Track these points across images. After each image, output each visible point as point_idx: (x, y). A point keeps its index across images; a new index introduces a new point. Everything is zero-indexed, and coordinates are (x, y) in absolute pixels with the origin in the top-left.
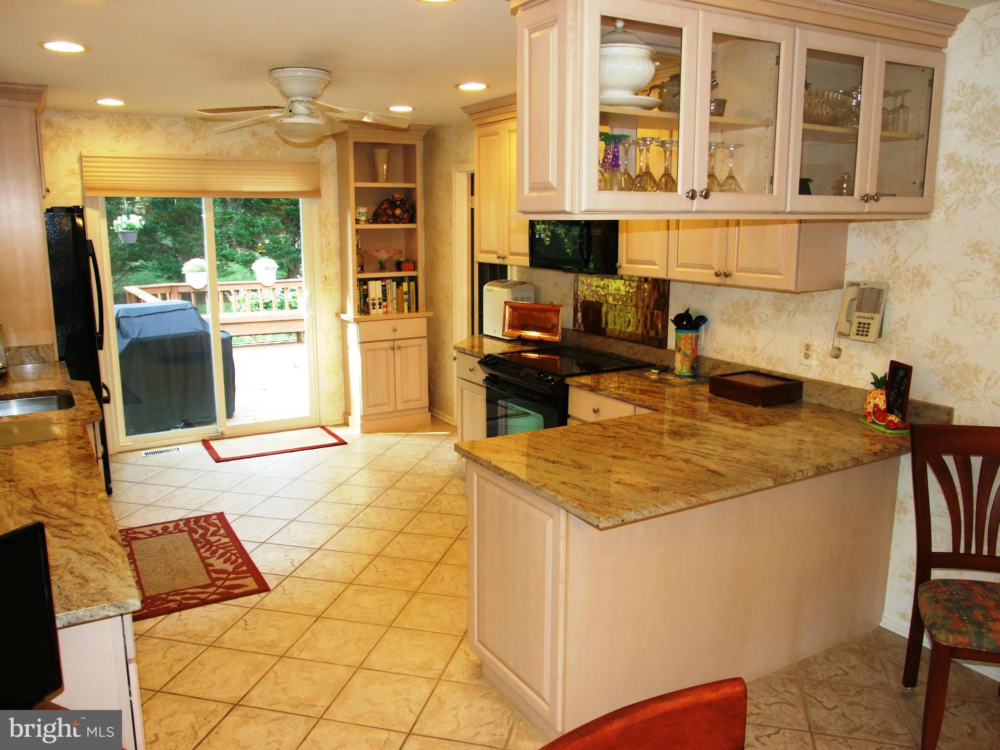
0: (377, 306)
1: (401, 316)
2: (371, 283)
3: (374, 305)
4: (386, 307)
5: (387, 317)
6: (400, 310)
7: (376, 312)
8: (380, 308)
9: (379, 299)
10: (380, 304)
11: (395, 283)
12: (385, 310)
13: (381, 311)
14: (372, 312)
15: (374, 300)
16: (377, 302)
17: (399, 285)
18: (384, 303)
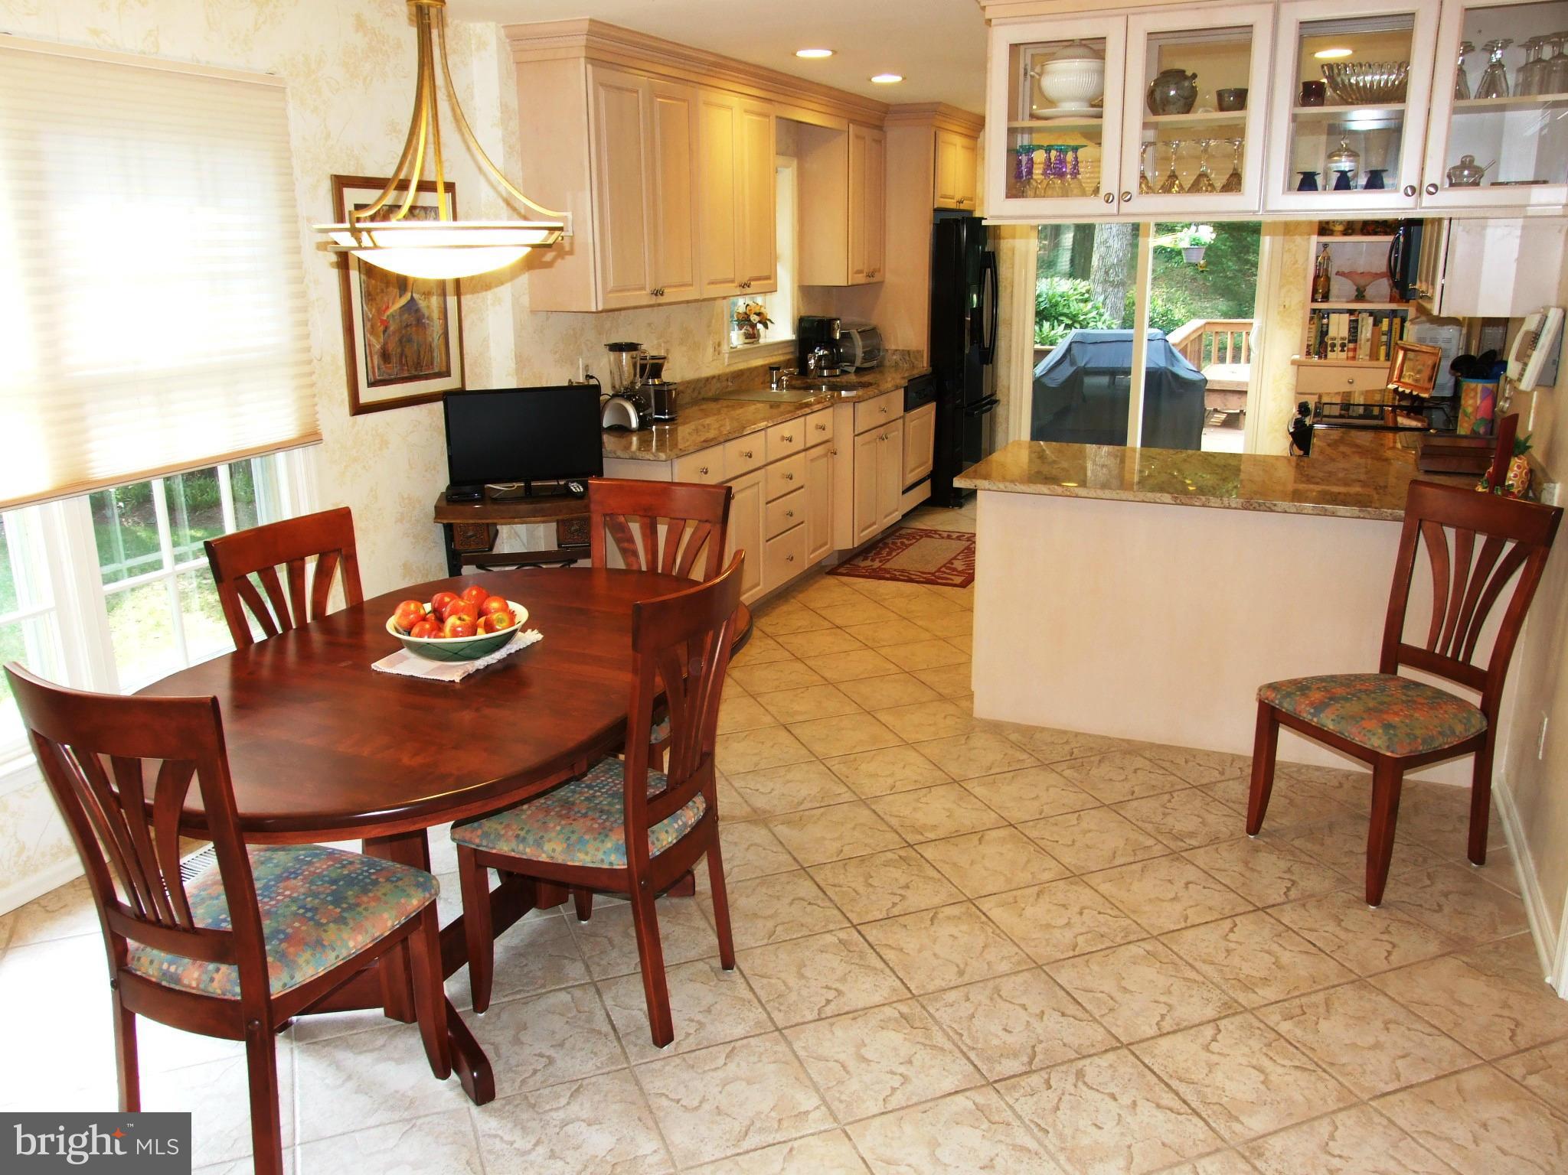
0: (1338, 348)
1: (1375, 363)
2: (1333, 316)
3: (1333, 346)
4: (1355, 350)
5: (1351, 363)
6: (1374, 356)
7: (1335, 356)
8: (1342, 351)
9: (1342, 339)
10: (1343, 346)
11: (1371, 320)
12: (1351, 354)
13: (1343, 355)
14: (1330, 355)
15: (1334, 339)
16: (1338, 342)
17: (1377, 323)
18: (1351, 346)
